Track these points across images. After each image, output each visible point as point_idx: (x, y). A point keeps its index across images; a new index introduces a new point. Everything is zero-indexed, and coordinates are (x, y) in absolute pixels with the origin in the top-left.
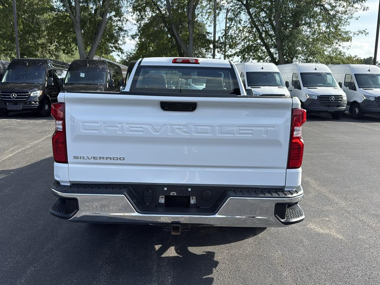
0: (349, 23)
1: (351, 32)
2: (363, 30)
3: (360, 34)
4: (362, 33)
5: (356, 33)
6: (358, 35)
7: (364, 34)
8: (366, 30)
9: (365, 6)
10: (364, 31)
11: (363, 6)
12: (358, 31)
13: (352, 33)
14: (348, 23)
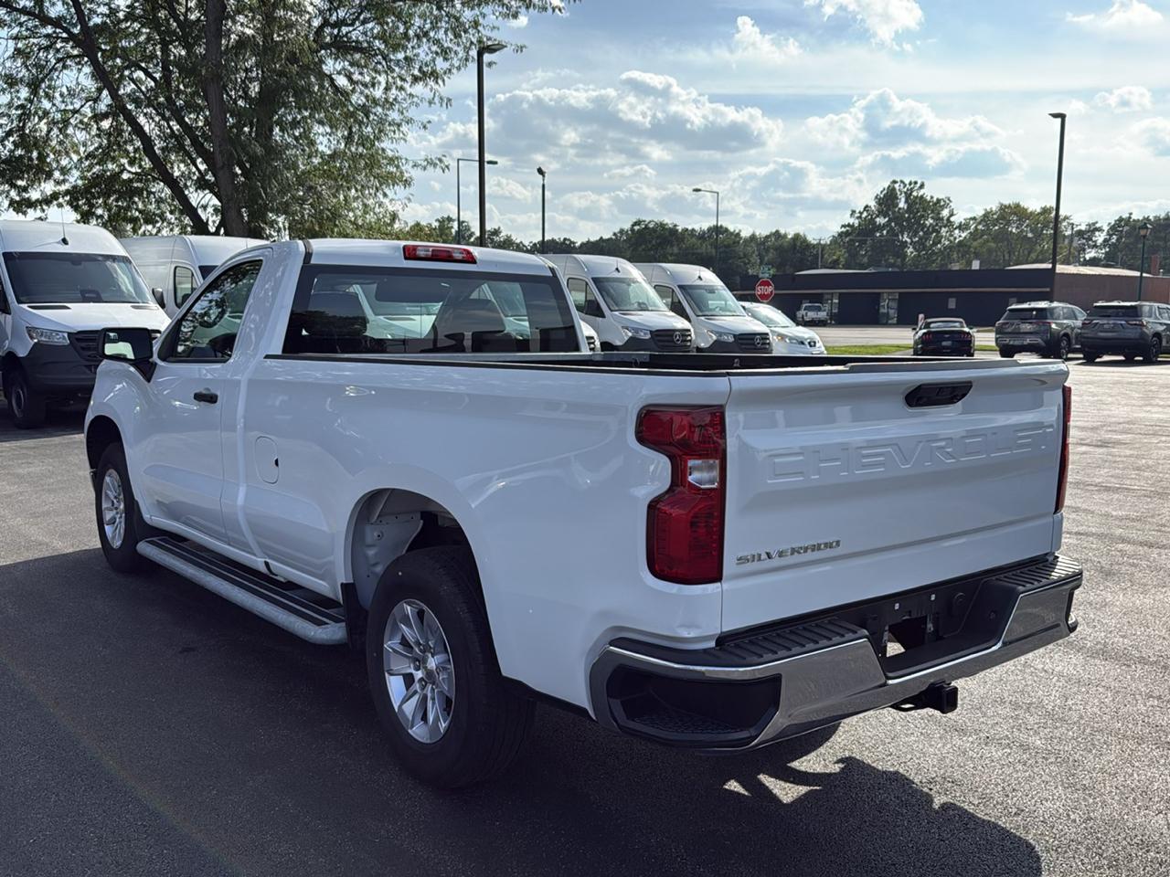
0: (404, 134)
1: (406, 159)
2: (436, 158)
3: (430, 169)
4: (435, 165)
5: (420, 162)
6: (425, 168)
7: (439, 170)
8: (443, 158)
9: (442, 94)
10: (440, 160)
11: (437, 94)
12: (423, 158)
13: (411, 164)
14: (401, 135)
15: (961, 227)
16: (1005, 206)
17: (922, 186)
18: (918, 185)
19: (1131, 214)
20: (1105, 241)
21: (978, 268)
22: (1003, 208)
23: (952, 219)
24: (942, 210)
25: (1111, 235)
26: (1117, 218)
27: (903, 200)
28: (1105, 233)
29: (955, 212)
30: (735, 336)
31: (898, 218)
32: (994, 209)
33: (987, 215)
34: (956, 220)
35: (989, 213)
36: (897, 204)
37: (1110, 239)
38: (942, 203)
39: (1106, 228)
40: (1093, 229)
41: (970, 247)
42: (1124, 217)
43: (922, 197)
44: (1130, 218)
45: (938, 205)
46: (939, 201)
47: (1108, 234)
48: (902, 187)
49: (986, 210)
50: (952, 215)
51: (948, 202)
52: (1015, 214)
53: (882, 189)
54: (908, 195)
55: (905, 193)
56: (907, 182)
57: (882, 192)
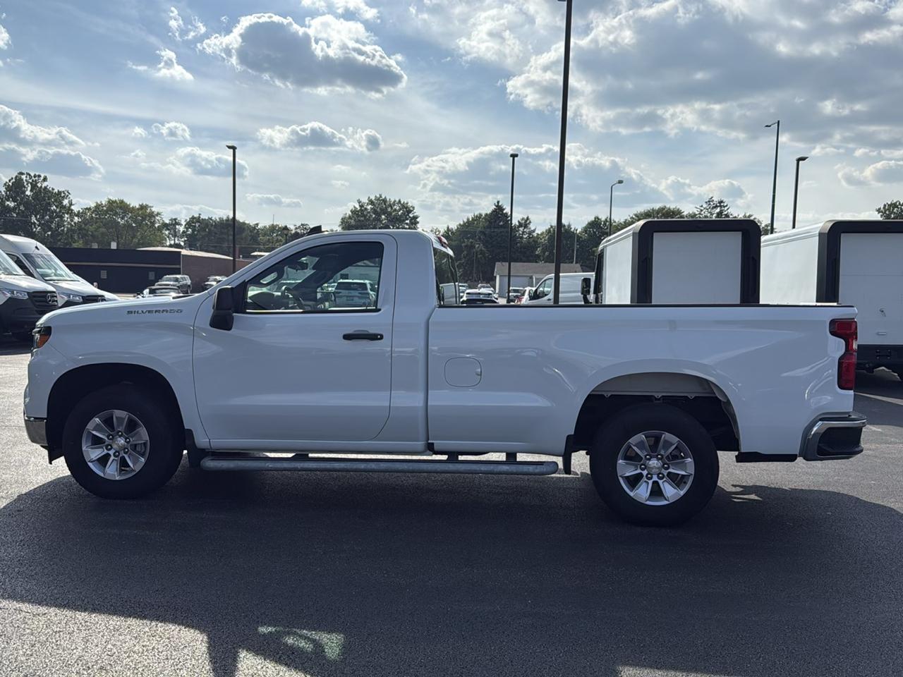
15: (78, 215)
16: (112, 201)
17: (45, 179)
18: (42, 178)
19: (200, 214)
20: (184, 232)
21: (115, 248)
22: (111, 203)
23: (72, 207)
24: (63, 200)
25: (187, 229)
26: (191, 217)
27: (29, 189)
28: (183, 227)
29: (73, 203)
30: (83, 297)
31: (27, 204)
32: (104, 203)
33: (98, 206)
34: (75, 209)
35: (100, 205)
36: (24, 192)
37: (187, 231)
38: (63, 195)
39: (184, 223)
40: (175, 222)
41: (87, 231)
42: (195, 216)
43: (46, 188)
44: (199, 217)
45: (59, 196)
46: (59, 193)
47: (185, 227)
48: (28, 178)
49: (97, 203)
50: (71, 204)
51: (67, 194)
52: (121, 208)
53: (10, 178)
54: (34, 186)
55: (31, 183)
56: (32, 175)
57: (10, 181)
